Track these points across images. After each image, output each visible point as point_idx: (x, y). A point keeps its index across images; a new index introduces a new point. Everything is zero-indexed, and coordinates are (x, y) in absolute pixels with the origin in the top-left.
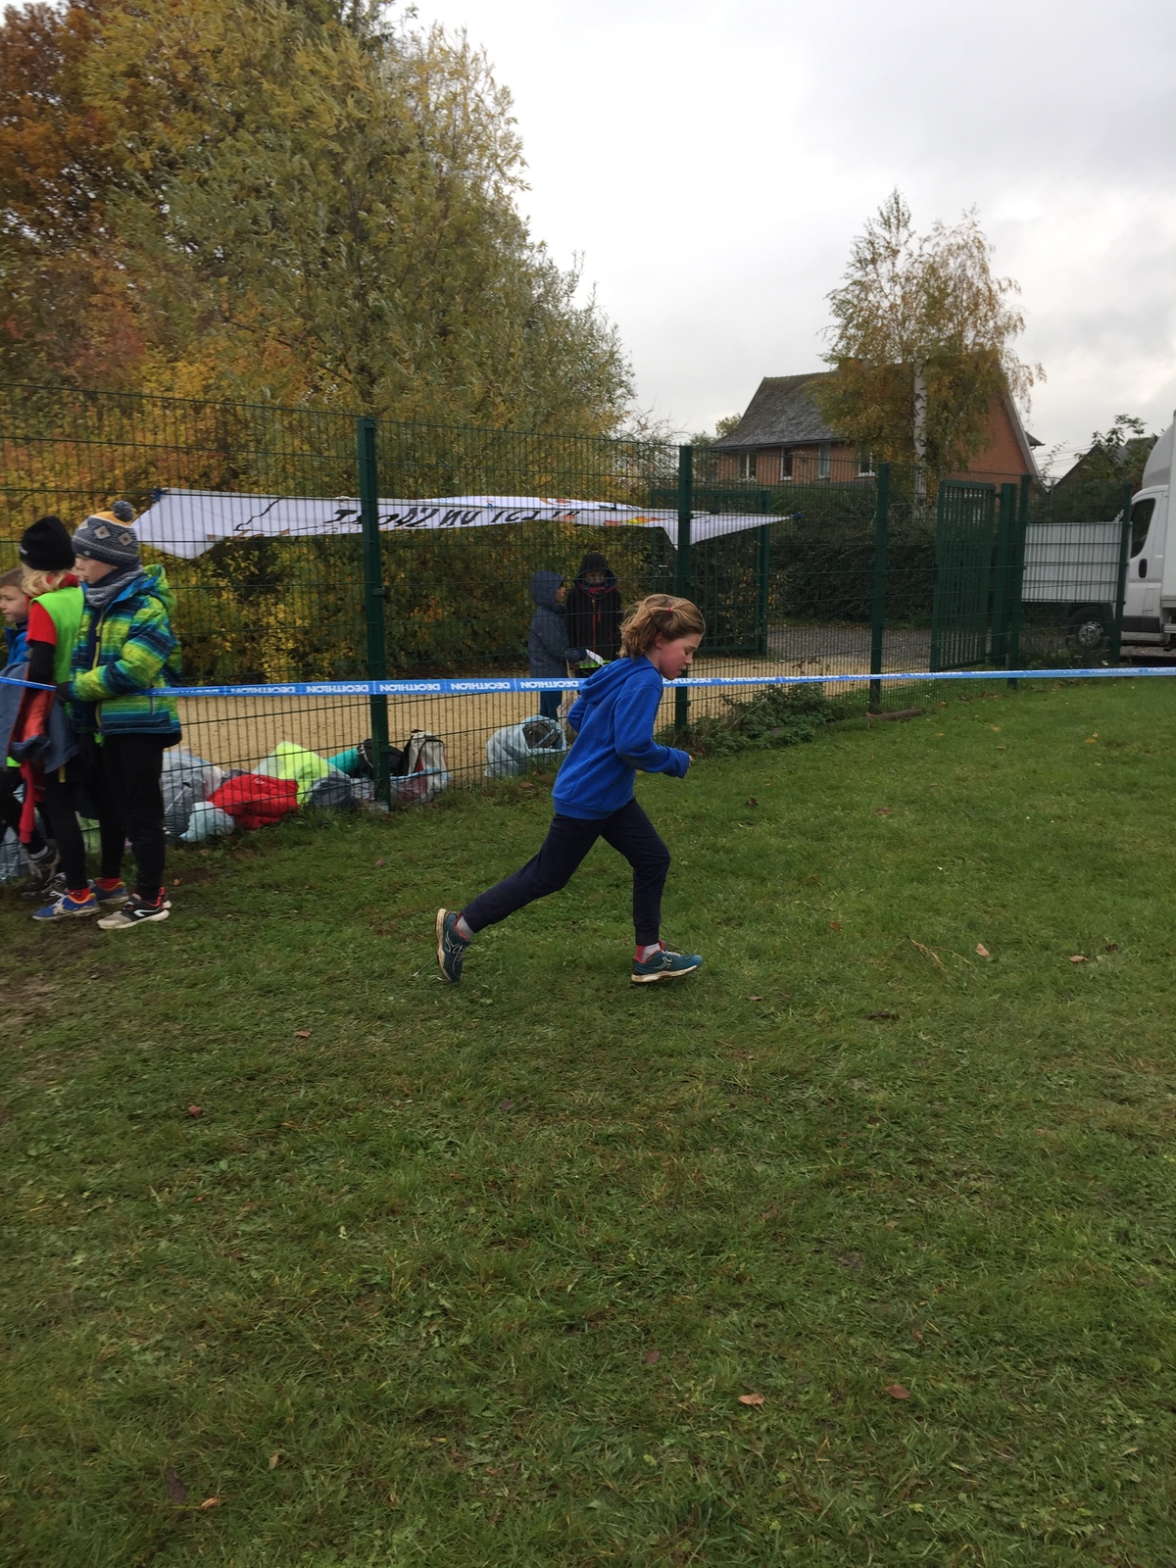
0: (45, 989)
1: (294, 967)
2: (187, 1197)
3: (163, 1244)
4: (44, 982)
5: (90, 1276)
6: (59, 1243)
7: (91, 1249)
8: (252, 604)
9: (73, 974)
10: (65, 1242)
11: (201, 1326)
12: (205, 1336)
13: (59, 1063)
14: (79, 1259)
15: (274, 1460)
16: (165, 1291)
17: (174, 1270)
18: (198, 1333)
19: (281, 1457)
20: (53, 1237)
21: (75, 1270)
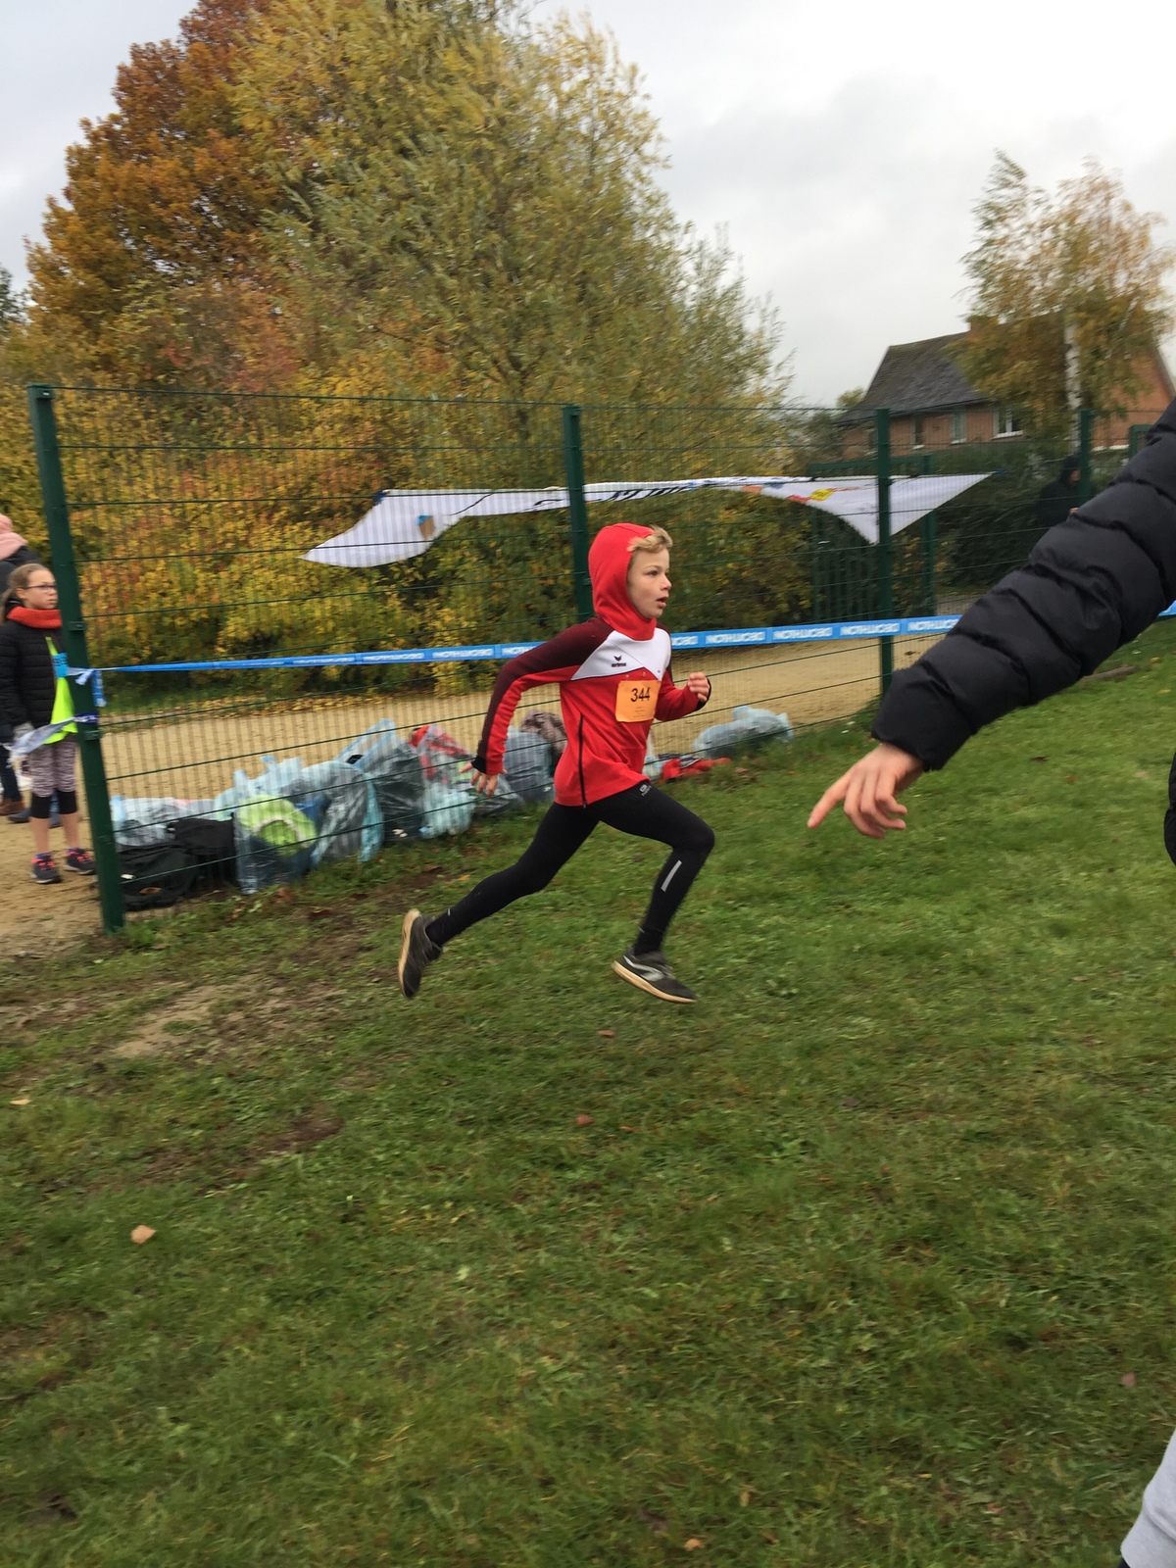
0: (330, 993)
1: (574, 966)
2: (551, 1205)
3: (542, 1254)
4: (327, 986)
5: (481, 1290)
6: (437, 1257)
7: (469, 1262)
8: (417, 610)
9: (354, 977)
10: (442, 1254)
11: (613, 1345)
12: (620, 1357)
13: (372, 1068)
14: (463, 1273)
15: (744, 1499)
16: (560, 1307)
17: (563, 1285)
18: (613, 1352)
19: (752, 1494)
20: (428, 1250)
21: (462, 1284)
